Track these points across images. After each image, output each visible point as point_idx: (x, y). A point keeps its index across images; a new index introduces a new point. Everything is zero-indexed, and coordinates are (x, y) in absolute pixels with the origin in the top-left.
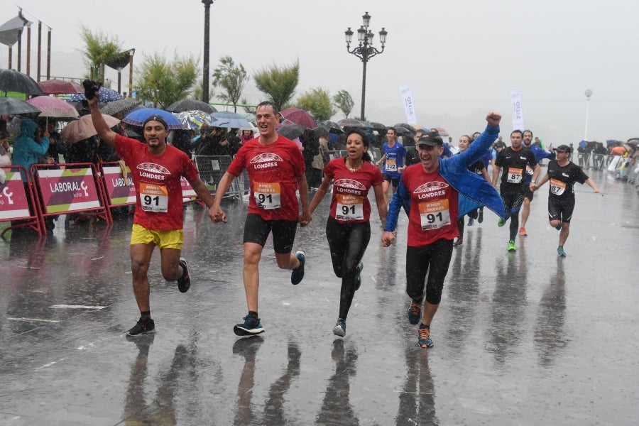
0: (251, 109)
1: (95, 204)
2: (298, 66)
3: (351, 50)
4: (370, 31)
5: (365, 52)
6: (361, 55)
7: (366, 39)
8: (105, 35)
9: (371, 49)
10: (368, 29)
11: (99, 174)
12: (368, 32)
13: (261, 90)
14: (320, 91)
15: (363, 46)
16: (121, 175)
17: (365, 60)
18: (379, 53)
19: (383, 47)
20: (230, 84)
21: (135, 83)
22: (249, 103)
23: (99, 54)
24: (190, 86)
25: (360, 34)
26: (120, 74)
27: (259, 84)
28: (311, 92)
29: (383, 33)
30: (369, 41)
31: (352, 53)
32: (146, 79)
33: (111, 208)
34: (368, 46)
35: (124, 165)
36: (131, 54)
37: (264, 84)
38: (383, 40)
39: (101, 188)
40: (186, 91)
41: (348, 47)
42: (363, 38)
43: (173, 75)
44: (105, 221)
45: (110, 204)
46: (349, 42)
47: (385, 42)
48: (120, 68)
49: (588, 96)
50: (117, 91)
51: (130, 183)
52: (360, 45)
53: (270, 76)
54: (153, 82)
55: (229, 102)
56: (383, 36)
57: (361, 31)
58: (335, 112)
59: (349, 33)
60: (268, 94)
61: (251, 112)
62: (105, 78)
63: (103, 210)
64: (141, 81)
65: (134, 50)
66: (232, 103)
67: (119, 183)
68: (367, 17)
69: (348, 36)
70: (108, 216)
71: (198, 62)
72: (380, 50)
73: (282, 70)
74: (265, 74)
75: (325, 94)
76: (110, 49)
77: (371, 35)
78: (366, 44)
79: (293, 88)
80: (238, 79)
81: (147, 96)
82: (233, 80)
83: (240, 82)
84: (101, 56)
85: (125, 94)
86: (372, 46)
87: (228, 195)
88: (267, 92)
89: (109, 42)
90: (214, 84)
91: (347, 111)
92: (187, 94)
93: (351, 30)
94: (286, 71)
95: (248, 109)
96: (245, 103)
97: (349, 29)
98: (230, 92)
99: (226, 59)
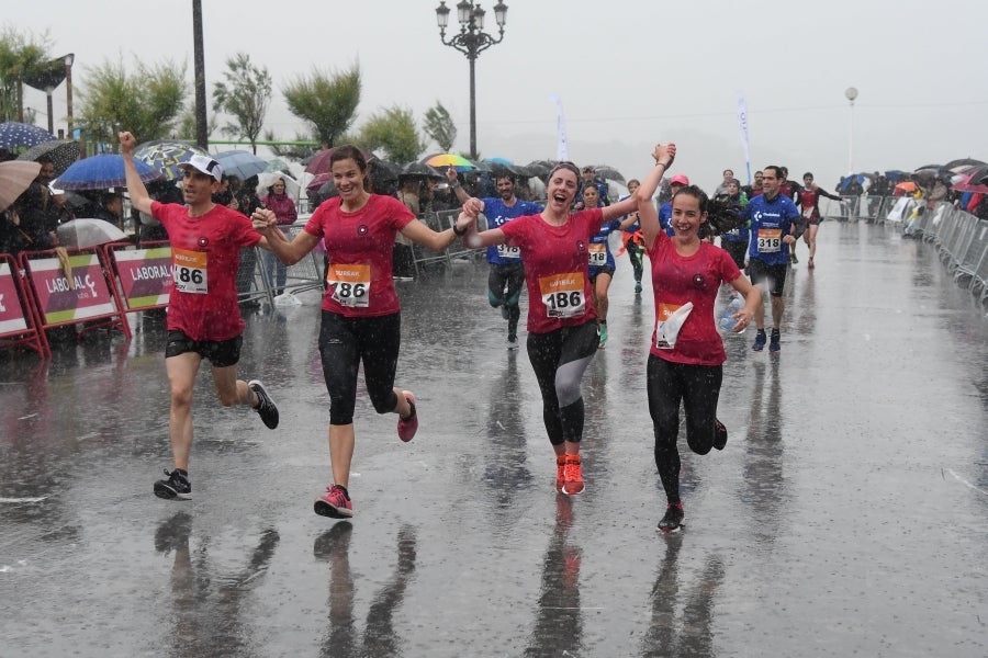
0: (282, 149)
1: (18, 325)
2: (358, 69)
3: (448, 39)
4: (478, 6)
5: (472, 43)
6: (465, 48)
7: (472, 20)
8: (19, 32)
9: (482, 37)
10: (474, 4)
11: (22, 272)
12: (475, 8)
13: (297, 114)
14: (399, 112)
15: (468, 31)
16: (62, 273)
17: (472, 56)
18: (495, 42)
19: (502, 32)
20: (243, 107)
21: (77, 114)
22: (277, 138)
23: (11, 65)
24: (173, 114)
25: (461, 11)
26: (49, 98)
27: (292, 105)
28: (382, 114)
29: (501, 8)
30: (477, 23)
31: (450, 44)
32: (96, 105)
33: (47, 330)
34: (476, 32)
35: (66, 254)
36: (68, 62)
37: (302, 104)
38: (501, 20)
39: (27, 296)
40: (168, 123)
41: (443, 34)
42: (467, 18)
43: (142, 98)
44: (37, 352)
45: (44, 323)
46: (443, 26)
47: (504, 23)
48: (49, 89)
49: (852, 99)
50: (47, 128)
51: (77, 285)
52: (463, 30)
53: (313, 89)
54: (108, 110)
55: (242, 138)
56: (500, 13)
57: (464, 7)
58: (424, 147)
59: (443, 11)
60: (309, 122)
61: (282, 155)
62: (25, 106)
63: (32, 334)
64: (87, 109)
65: (72, 55)
66: (249, 140)
67: (58, 286)
69: (441, 17)
70: (43, 344)
71: (184, 70)
72: (496, 37)
73: (331, 80)
74: (303, 88)
75: (406, 117)
76: (31, 55)
77: (481, 13)
78: (472, 28)
79: (353, 109)
80: (256, 98)
81: (100, 135)
82: (249, 101)
83: (260, 102)
84: (15, 68)
85: (61, 132)
86: (483, 31)
87: (248, 296)
88: (307, 117)
89: (27, 44)
90: (216, 108)
91: (446, 145)
92: (170, 127)
93: (446, 5)
94: (339, 81)
95: (277, 149)
96: (270, 138)
97: (443, 3)
98: (244, 122)
99: (236, 61)
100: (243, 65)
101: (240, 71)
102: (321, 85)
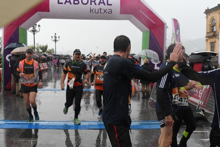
3: (53, 40)
5: (56, 41)
17: (56, 42)
18: (58, 41)
29: (59, 37)
37: (41, 49)
46: (52, 39)
47: (59, 39)
53: (42, 46)
57: (55, 37)
59: (52, 37)
60: (42, 50)
68: (55, 34)
78: (56, 39)
79: (47, 49)
86: (57, 39)
94: (46, 46)
98: (37, 50)
99: (37, 44)
100: (38, 44)
101: (38, 45)
102: (43, 46)
